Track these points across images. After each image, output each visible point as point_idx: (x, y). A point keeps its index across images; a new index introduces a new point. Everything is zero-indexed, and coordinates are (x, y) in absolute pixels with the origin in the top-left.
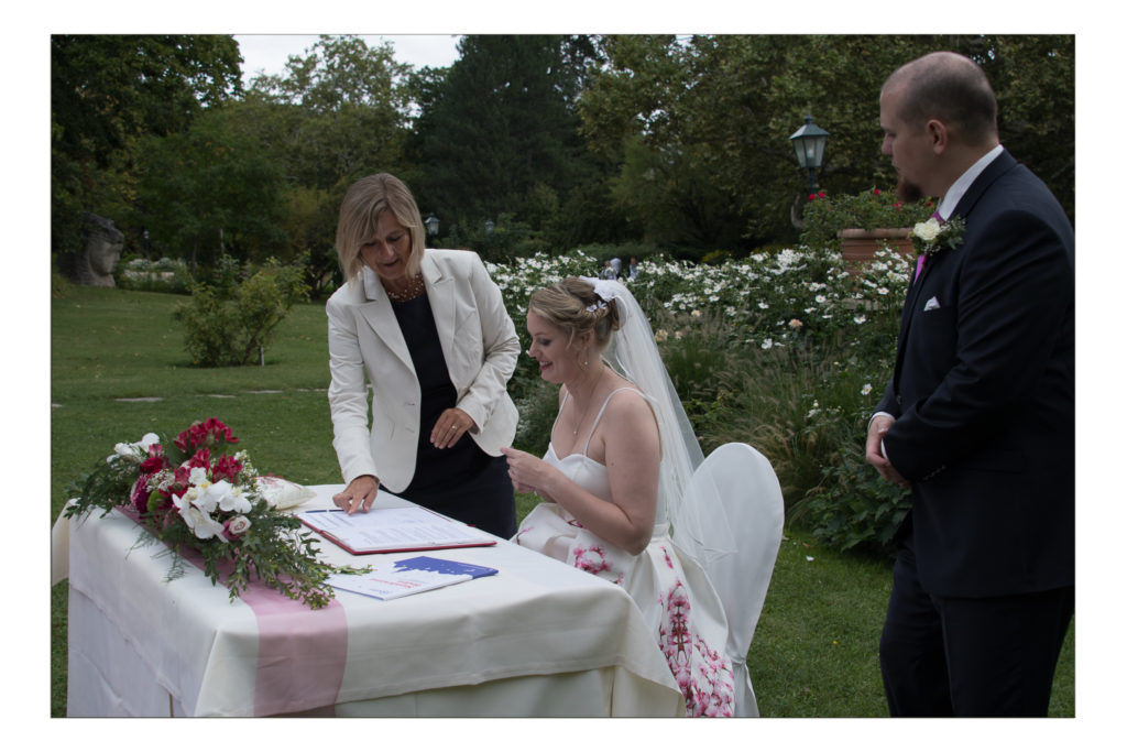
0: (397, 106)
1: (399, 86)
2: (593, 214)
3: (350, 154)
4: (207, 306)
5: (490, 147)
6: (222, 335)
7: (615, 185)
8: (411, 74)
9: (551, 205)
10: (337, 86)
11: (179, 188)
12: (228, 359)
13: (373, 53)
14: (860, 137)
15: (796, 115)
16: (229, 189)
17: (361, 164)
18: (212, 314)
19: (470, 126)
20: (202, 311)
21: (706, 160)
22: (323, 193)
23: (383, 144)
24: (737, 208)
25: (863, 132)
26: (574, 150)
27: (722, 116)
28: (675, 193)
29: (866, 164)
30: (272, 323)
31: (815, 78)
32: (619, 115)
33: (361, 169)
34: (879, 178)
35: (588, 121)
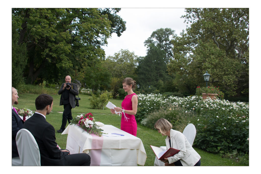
0: (134, 63)
1: (135, 60)
2: (169, 86)
3: (125, 72)
4: (94, 98)
5: (151, 72)
6: (97, 103)
7: (174, 81)
8: (137, 57)
9: (162, 84)
11: (92, 76)
12: (97, 108)
16: (101, 77)
17: (127, 74)
18: (95, 100)
19: (148, 68)
20: (93, 99)
21: (191, 77)
22: (119, 79)
23: (131, 70)
25: (220, 75)
27: (194, 70)
28: (185, 83)
29: (221, 80)
30: (106, 102)
31: (212, 64)
34: (223, 83)
35: (169, 69)
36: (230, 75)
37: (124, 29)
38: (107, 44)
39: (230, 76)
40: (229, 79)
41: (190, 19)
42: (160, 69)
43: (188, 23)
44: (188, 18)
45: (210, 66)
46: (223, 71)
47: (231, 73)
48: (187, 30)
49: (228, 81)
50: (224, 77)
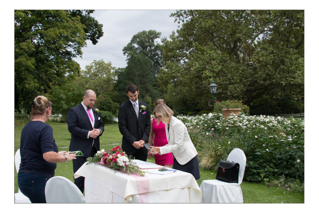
0: (112, 77)
1: (113, 73)
3: (101, 89)
7: (166, 96)
8: (116, 70)
9: (150, 101)
10: (98, 72)
11: (62, 98)
13: (106, 65)
15: (209, 80)
16: (74, 98)
21: (188, 90)
24: (195, 102)
25: (225, 84)
26: (155, 88)
27: (192, 80)
28: (180, 98)
29: (225, 92)
31: (213, 71)
32: (167, 80)
34: (229, 95)
35: (160, 81)
37: (101, 34)
38: (81, 54)
39: (236, 85)
40: (236, 89)
41: (181, 17)
42: (145, 83)
43: (179, 23)
44: (179, 16)
45: (211, 74)
46: (228, 79)
47: (237, 81)
48: (178, 31)
49: (235, 91)
50: (230, 87)
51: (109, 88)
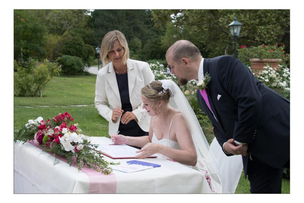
2: (155, 49)
3: (68, 23)
5: (118, 23)
7: (163, 39)
9: (139, 45)
14: (251, 26)
15: (229, 17)
16: (26, 33)
17: (72, 27)
19: (111, 16)
21: (195, 31)
22: (59, 37)
23: (80, 20)
24: (206, 49)
25: (252, 24)
26: (148, 26)
27: (203, 16)
29: (252, 35)
32: (166, 14)
33: (72, 29)
34: (257, 41)
36: (269, 25)
39: (270, 27)
40: (268, 33)
46: (257, 17)
47: (272, 20)
49: (267, 36)
50: (260, 29)
51: (80, 22)
